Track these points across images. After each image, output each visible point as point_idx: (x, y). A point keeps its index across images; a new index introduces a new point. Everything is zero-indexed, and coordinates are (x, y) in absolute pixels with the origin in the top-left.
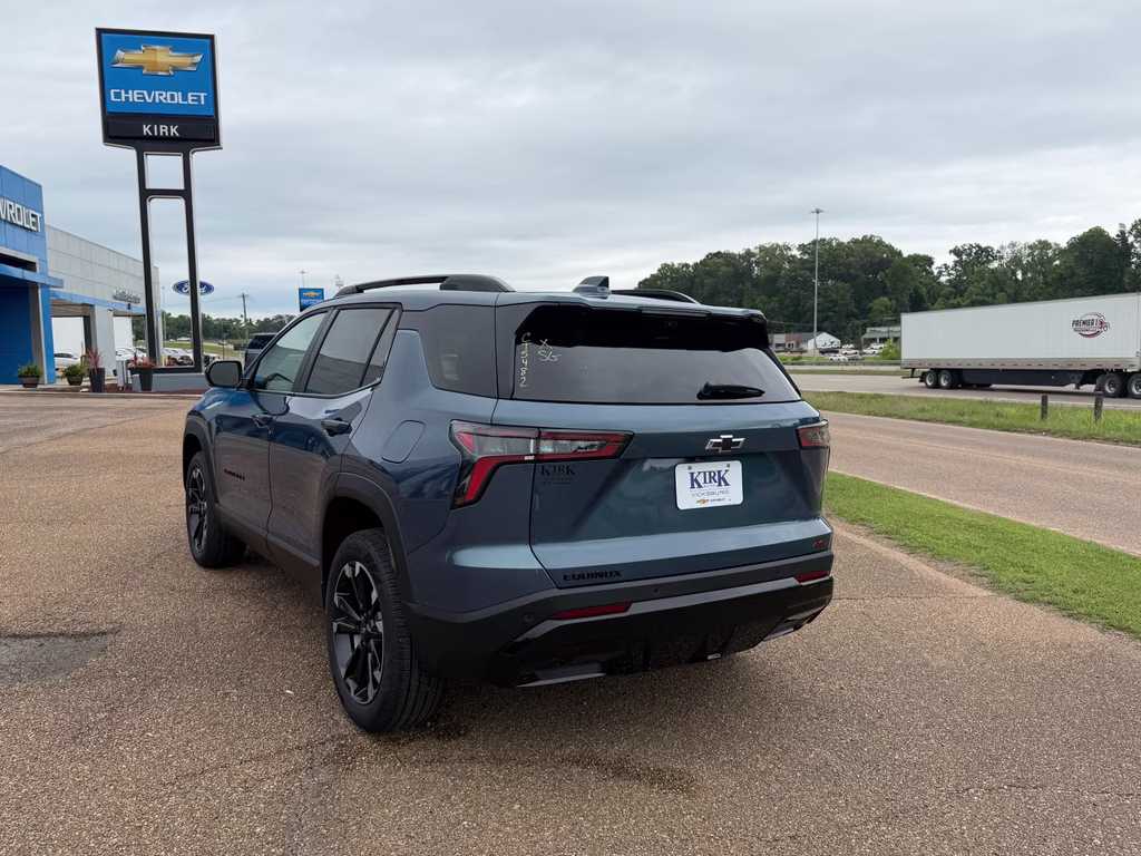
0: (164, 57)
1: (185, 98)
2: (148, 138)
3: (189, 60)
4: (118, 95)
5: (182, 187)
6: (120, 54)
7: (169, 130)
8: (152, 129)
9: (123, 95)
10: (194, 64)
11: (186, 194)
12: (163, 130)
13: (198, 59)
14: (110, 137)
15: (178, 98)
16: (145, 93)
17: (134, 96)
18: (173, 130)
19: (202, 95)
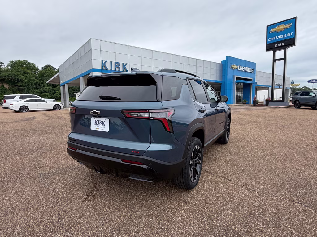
0: (282, 27)
1: (287, 35)
2: (276, 47)
3: (289, 25)
4: (270, 39)
6: (272, 30)
7: (282, 44)
8: (277, 45)
9: (271, 39)
10: (290, 26)
11: (284, 59)
12: (280, 44)
13: (291, 24)
14: (267, 49)
15: (285, 36)
16: (277, 37)
17: (274, 39)
18: (283, 44)
19: (291, 33)
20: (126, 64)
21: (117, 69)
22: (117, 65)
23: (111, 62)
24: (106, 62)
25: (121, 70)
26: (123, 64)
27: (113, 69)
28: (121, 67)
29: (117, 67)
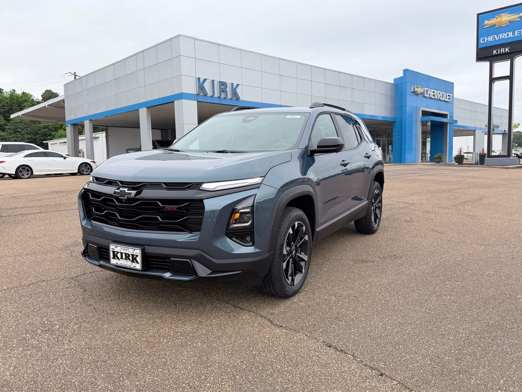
0: (505, 18)
1: (514, 34)
2: (496, 55)
3: (517, 16)
4: (484, 40)
5: (509, 74)
6: (486, 22)
7: (505, 50)
8: (497, 52)
9: (486, 39)
10: (519, 17)
11: (510, 78)
12: (502, 50)
14: (479, 59)
15: (511, 34)
16: (496, 36)
17: (490, 39)
18: (507, 50)
20: (238, 85)
21: (223, 96)
22: (222, 87)
23: (213, 81)
24: (205, 80)
25: (229, 97)
26: (232, 84)
27: (216, 95)
28: (229, 90)
29: (223, 91)
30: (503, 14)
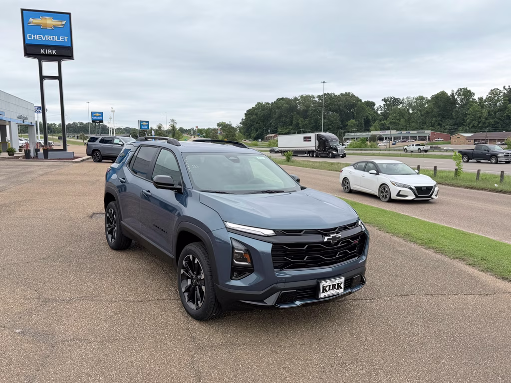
0: (50, 21)
1: (59, 39)
2: (43, 55)
3: (60, 23)
4: (30, 37)
5: (57, 75)
6: (31, 20)
7: (52, 52)
8: (45, 51)
9: (33, 37)
10: (62, 25)
11: (59, 78)
12: (50, 51)
13: (64, 23)
14: (27, 54)
15: (56, 38)
16: (42, 36)
17: (37, 37)
18: (54, 52)
19: (66, 37)
30: (47, 17)
